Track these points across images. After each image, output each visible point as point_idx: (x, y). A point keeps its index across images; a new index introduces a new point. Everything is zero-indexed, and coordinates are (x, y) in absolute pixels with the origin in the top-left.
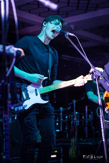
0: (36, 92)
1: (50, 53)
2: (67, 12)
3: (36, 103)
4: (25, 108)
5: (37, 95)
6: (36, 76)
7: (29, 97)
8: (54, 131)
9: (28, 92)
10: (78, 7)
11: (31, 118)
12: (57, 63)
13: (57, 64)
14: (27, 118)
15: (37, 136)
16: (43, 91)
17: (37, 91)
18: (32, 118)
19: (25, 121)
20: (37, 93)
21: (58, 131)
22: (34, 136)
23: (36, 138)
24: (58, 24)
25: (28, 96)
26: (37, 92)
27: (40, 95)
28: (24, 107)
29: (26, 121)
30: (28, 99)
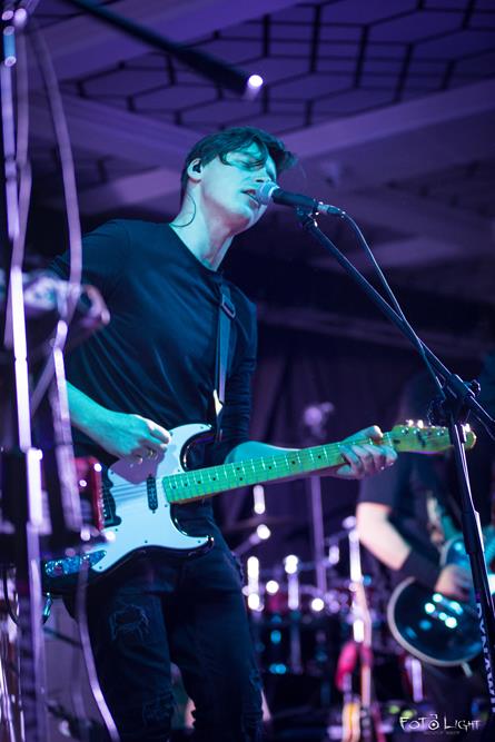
0: (149, 493)
1: (224, 310)
2: (310, 103)
3: (149, 543)
4: (96, 567)
5: (153, 506)
6: (131, 427)
7: (118, 513)
8: (253, 671)
9: (111, 490)
10: (358, 74)
11: (138, 611)
12: (252, 360)
13: (250, 364)
14: (120, 612)
15: (172, 697)
16: (187, 490)
17: (155, 487)
18: (143, 614)
19: (113, 628)
20: (156, 497)
21: (279, 669)
22: (158, 699)
23: (168, 706)
24: (261, 163)
25: (114, 510)
26: (155, 492)
27: (169, 507)
28: (88, 559)
29: (117, 628)
30: (111, 521)
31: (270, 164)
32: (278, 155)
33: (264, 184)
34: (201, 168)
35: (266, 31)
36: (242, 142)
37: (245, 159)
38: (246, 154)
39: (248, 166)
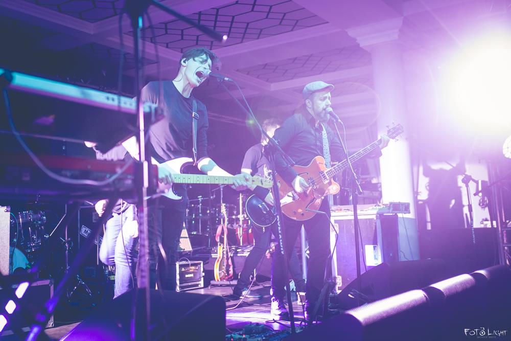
24: (206, 61)
31: (209, 61)
32: (212, 58)
33: (206, 70)
34: (186, 62)
35: (200, 17)
36: (200, 53)
37: (201, 60)
38: (201, 58)
39: (202, 62)
